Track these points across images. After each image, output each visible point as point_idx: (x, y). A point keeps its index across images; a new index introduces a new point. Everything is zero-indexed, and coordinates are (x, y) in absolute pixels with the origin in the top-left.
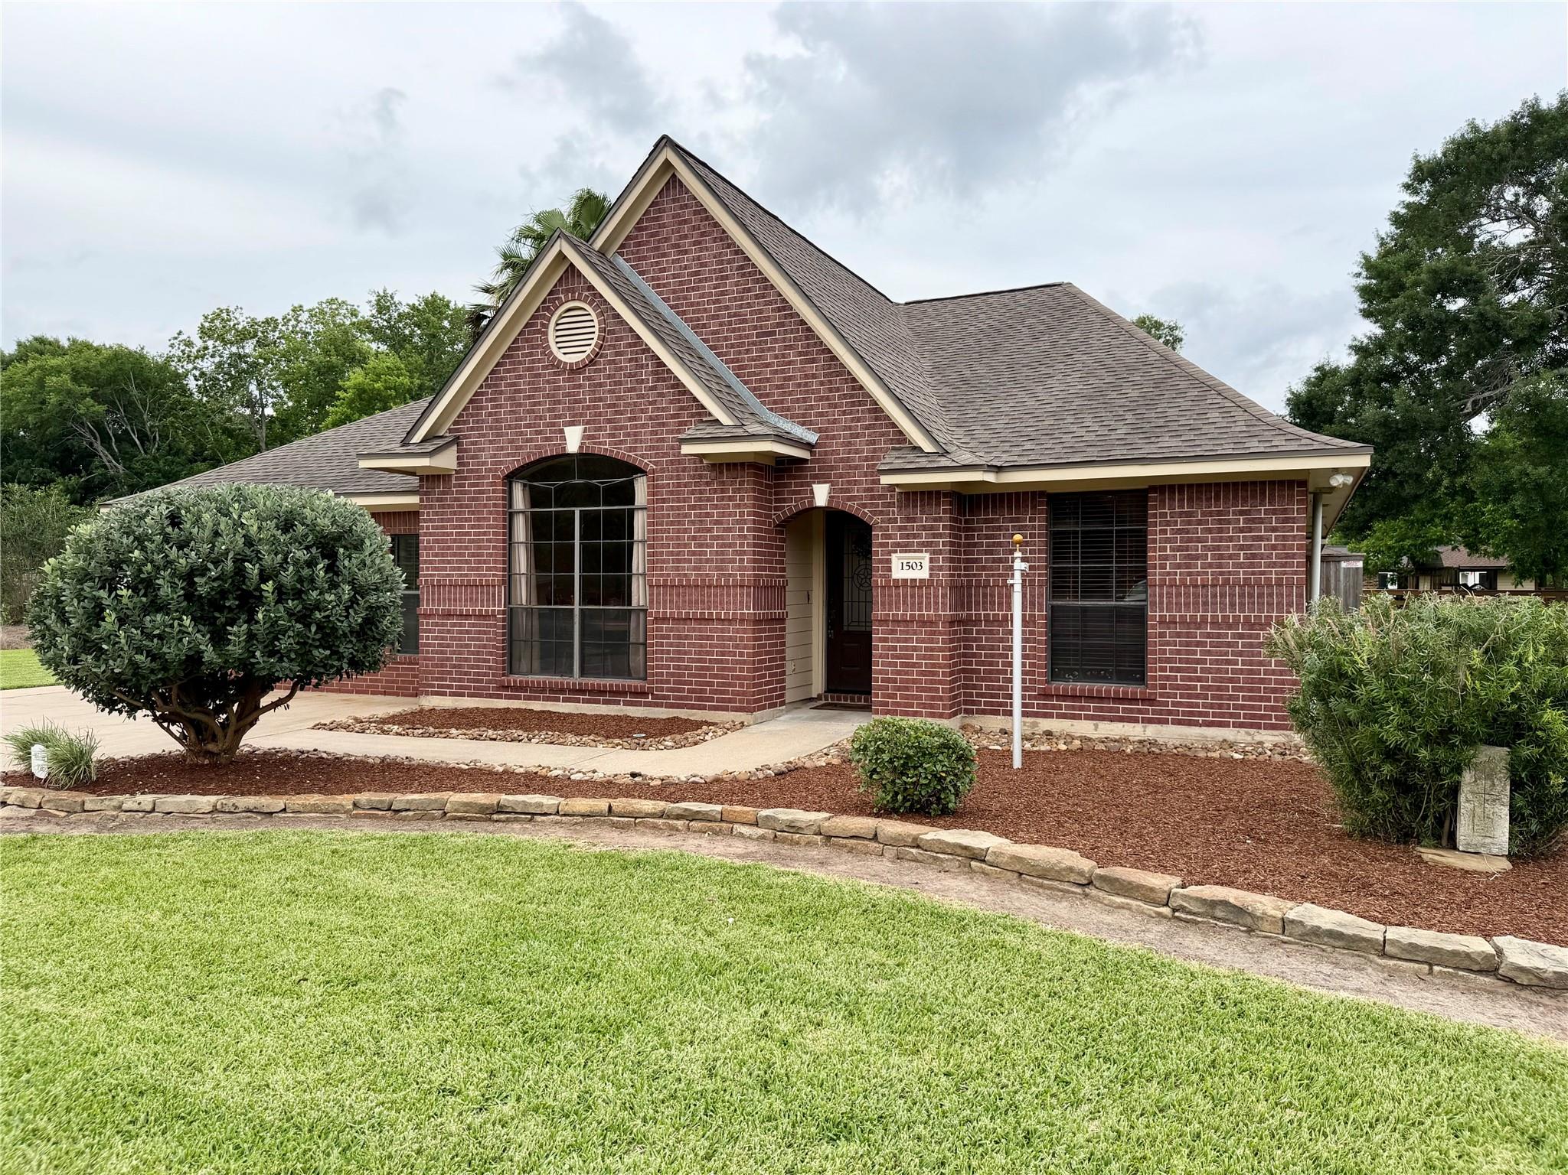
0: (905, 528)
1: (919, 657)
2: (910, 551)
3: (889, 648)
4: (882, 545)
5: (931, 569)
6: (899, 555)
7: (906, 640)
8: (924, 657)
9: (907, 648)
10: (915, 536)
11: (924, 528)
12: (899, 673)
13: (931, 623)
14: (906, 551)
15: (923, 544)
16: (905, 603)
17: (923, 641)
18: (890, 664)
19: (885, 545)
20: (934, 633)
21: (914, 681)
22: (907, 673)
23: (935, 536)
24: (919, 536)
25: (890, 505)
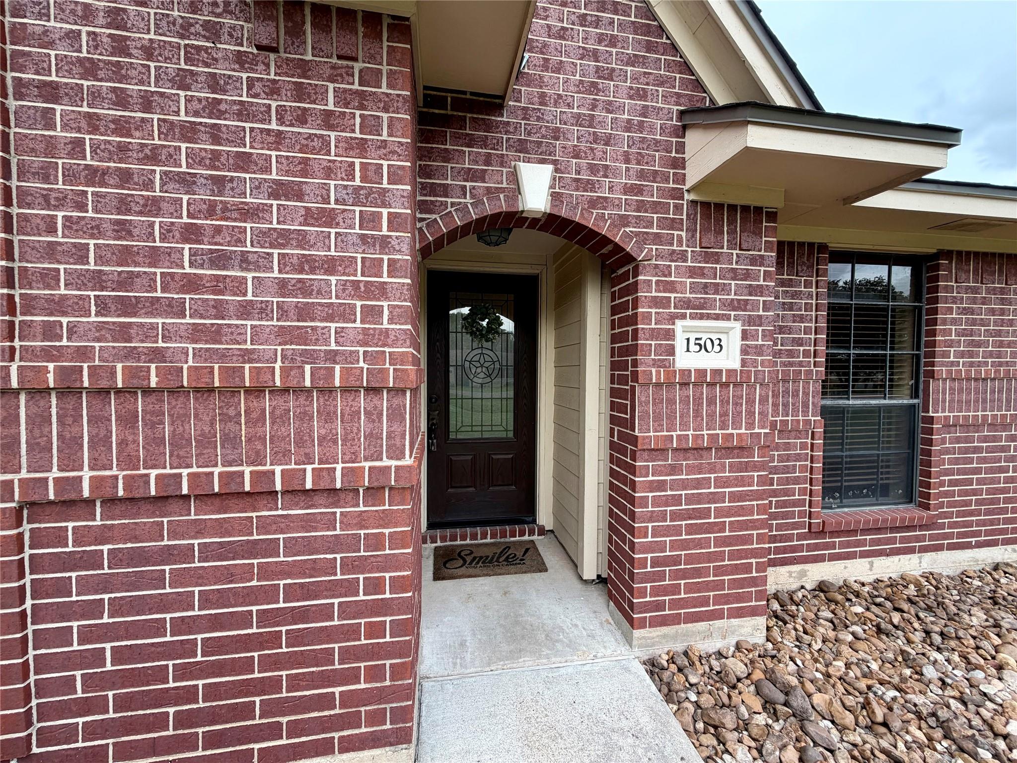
0: (701, 273)
1: (719, 513)
2: (709, 317)
3: (668, 501)
4: (656, 302)
5: (744, 351)
6: (688, 322)
7: (698, 484)
8: (729, 512)
9: (698, 499)
10: (717, 289)
11: (734, 274)
12: (684, 545)
13: (742, 449)
14: (701, 317)
15: (734, 305)
16: (698, 414)
17: (726, 483)
18: (667, 531)
19: (663, 303)
20: (746, 467)
21: (710, 557)
22: (699, 544)
23: (752, 290)
24: (725, 289)
25: (674, 224)
